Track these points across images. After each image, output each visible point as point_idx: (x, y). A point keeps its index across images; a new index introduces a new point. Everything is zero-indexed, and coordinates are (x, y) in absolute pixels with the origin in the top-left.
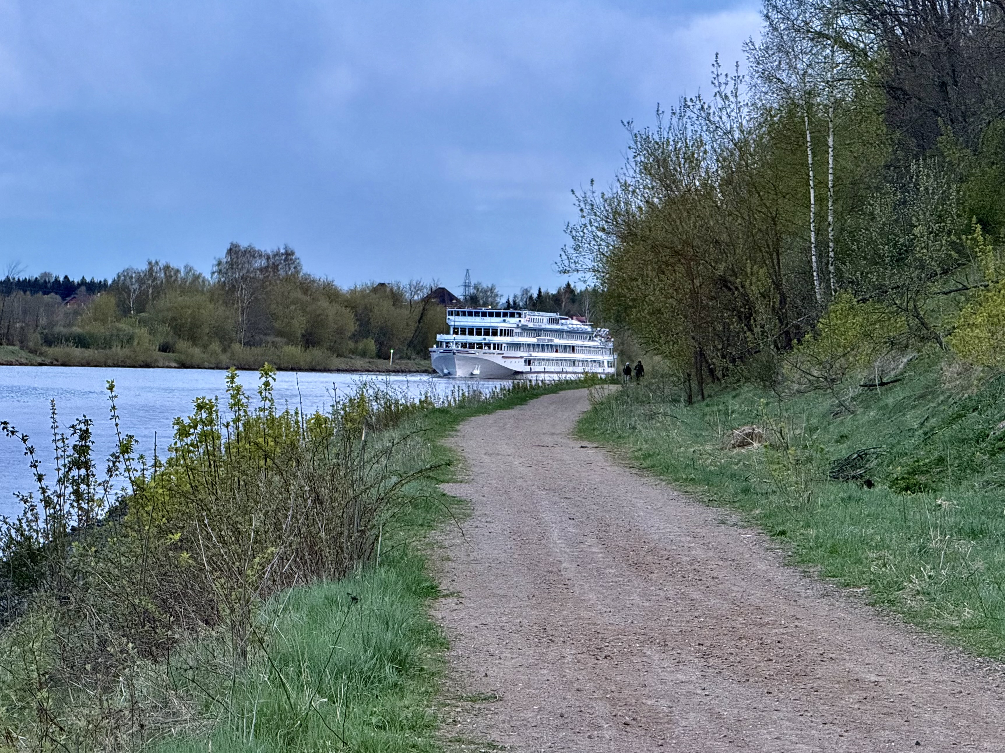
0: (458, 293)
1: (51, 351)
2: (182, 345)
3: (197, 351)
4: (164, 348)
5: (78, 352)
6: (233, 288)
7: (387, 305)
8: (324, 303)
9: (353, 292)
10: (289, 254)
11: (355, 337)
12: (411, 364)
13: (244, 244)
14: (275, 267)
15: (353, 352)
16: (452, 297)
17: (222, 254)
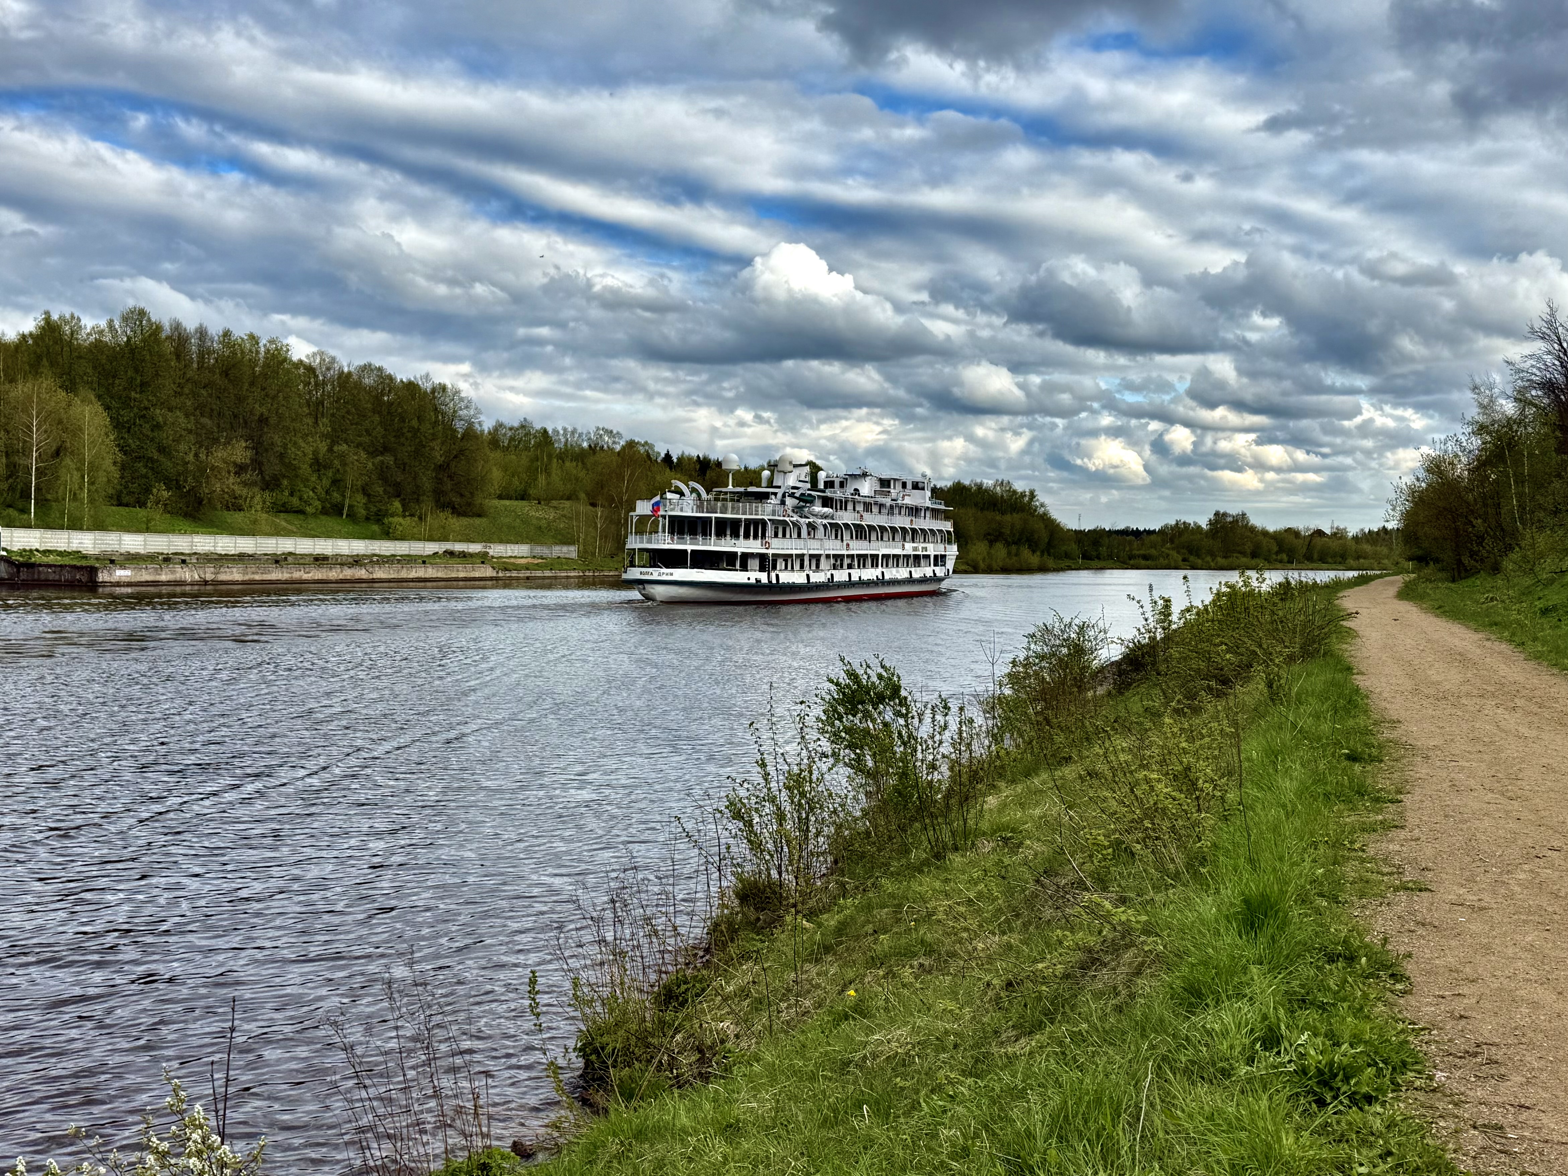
0: (1328, 531)
1: (1132, 562)
2: (1192, 558)
3: (1200, 561)
4: (1184, 560)
5: (1143, 562)
6: (1217, 532)
7: (1292, 537)
8: (1261, 537)
9: (1275, 532)
10: (1244, 515)
11: (1277, 553)
12: (1304, 566)
13: (1222, 512)
14: (1237, 521)
15: (1276, 560)
16: (1324, 533)
17: (1212, 517)
